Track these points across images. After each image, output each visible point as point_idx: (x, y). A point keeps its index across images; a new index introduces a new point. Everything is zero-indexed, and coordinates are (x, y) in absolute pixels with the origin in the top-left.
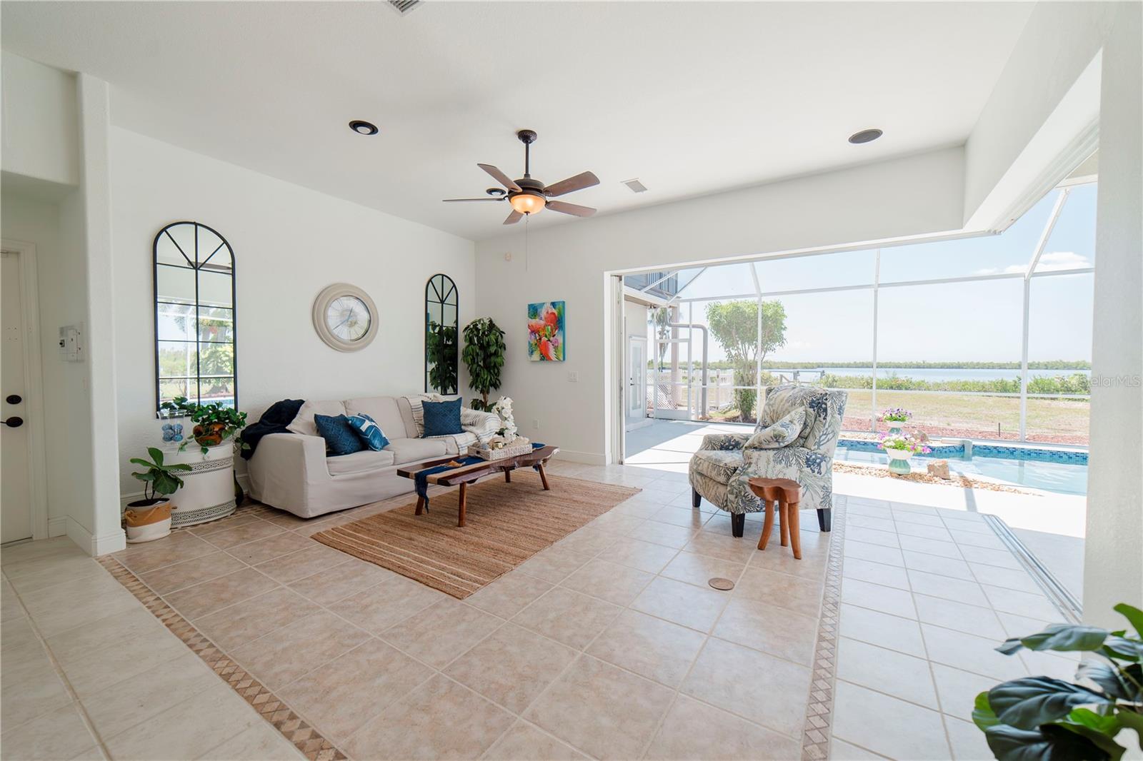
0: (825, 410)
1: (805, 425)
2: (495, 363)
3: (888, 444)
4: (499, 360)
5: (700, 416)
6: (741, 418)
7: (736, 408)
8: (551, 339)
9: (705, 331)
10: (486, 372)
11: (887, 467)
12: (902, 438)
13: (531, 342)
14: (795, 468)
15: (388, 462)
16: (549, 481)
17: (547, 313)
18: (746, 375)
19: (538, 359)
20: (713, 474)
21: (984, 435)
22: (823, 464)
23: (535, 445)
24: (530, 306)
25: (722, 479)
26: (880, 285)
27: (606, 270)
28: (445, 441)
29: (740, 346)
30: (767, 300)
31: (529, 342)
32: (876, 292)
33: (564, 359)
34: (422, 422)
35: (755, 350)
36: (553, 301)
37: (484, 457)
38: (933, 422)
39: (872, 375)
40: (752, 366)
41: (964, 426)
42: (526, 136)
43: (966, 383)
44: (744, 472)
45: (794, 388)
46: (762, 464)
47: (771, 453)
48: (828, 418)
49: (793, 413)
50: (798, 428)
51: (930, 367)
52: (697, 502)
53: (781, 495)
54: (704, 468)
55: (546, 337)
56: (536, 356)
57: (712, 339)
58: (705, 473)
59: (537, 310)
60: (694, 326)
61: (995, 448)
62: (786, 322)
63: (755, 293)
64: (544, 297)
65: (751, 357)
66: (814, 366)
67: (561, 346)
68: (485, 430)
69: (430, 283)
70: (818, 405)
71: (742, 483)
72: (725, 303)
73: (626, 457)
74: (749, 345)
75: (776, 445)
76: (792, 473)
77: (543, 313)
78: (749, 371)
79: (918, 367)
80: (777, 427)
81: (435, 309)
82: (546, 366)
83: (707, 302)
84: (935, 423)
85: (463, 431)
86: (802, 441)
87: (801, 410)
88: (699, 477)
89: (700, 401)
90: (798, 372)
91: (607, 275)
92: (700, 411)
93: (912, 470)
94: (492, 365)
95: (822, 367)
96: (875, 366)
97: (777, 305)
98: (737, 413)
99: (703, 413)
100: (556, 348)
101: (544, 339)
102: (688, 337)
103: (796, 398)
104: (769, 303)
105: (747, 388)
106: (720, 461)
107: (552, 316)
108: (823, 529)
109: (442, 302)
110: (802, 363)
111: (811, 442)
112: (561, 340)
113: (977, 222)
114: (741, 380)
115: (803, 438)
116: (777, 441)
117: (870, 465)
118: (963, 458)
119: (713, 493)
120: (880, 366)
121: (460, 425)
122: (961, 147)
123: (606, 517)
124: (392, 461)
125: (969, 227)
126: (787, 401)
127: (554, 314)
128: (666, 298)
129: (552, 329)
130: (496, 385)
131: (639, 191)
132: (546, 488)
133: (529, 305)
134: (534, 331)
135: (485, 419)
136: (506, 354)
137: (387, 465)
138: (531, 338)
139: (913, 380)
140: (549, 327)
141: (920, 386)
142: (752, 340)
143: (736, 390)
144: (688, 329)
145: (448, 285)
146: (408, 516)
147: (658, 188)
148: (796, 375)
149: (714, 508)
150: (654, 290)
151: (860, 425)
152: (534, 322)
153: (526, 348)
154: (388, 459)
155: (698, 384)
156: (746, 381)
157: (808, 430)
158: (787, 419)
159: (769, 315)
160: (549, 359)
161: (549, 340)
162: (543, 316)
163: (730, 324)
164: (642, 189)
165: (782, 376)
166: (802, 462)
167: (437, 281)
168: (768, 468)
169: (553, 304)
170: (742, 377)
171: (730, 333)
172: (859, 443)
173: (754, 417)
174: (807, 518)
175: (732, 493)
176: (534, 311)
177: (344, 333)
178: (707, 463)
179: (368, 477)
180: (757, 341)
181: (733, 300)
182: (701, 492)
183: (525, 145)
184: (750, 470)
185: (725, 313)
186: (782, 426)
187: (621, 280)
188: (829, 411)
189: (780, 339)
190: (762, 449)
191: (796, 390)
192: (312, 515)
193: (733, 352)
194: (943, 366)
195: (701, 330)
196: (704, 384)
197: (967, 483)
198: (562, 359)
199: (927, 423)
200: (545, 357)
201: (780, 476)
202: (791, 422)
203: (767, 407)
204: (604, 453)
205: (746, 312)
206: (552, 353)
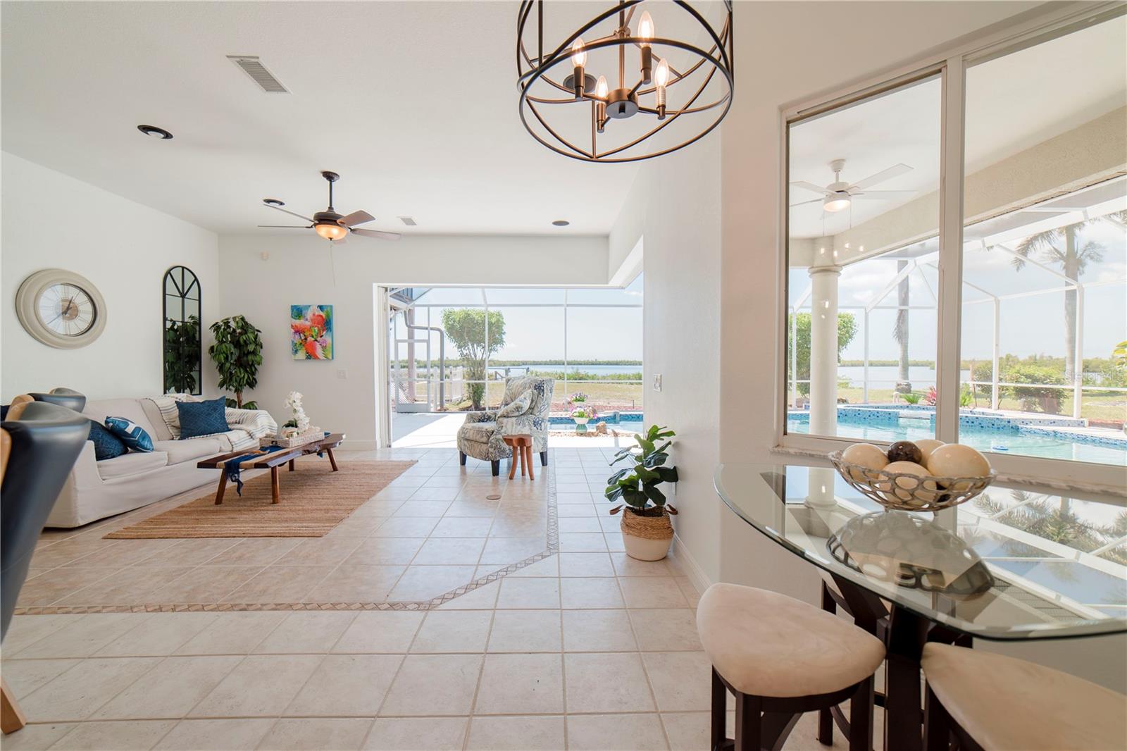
0: (543, 390)
1: (532, 401)
2: (253, 361)
3: (575, 414)
4: (257, 358)
5: (439, 408)
6: (473, 407)
7: (469, 398)
8: (319, 339)
9: (442, 333)
10: (242, 370)
11: (575, 431)
12: (582, 410)
13: (295, 342)
14: (527, 427)
15: (163, 462)
16: (337, 464)
17: (314, 315)
18: (476, 371)
19: (304, 358)
20: (478, 438)
21: (626, 409)
22: (543, 424)
23: (326, 434)
24: (293, 308)
25: (485, 439)
26: (568, 305)
27: (375, 282)
28: (218, 439)
29: (470, 347)
30: (492, 310)
31: (293, 342)
32: (565, 309)
33: (333, 358)
34: (177, 423)
35: (482, 350)
36: (321, 304)
37: (281, 445)
38: (600, 403)
39: (563, 371)
40: (481, 364)
41: (616, 404)
42: (330, 176)
43: (620, 375)
44: (499, 433)
45: (524, 378)
46: (509, 426)
47: (514, 419)
48: (545, 395)
49: (525, 393)
50: (529, 402)
51: (600, 364)
52: (463, 462)
53: (522, 443)
54: (470, 435)
55: (313, 337)
56: (302, 354)
57: (447, 340)
58: (471, 438)
59: (301, 311)
60: (432, 329)
61: (630, 415)
62: (505, 328)
63: (483, 303)
64: (311, 299)
65: (479, 356)
66: (521, 364)
67: (329, 347)
68: (257, 426)
69: (169, 275)
70: (539, 388)
71: (498, 440)
72: (457, 309)
73: (393, 441)
74: (478, 346)
75: (517, 414)
76: (525, 430)
77: (309, 314)
78: (478, 367)
79: (593, 364)
80: (517, 401)
81: (174, 303)
82: (312, 364)
83: (442, 308)
84: (601, 403)
85: (230, 430)
86: (530, 411)
87: (530, 391)
88: (466, 442)
89: (438, 396)
90: (509, 369)
91: (375, 285)
92: (438, 403)
93: (588, 431)
94: (250, 363)
95: (526, 364)
96: (566, 363)
97: (500, 315)
98: (470, 403)
99: (442, 405)
100: (324, 348)
101: (310, 339)
102: (427, 338)
103: (526, 384)
104: (492, 312)
105: (477, 382)
106: (482, 428)
107: (320, 318)
108: (543, 465)
109: (183, 296)
110: (510, 361)
111: (536, 410)
112: (329, 340)
113: (616, 281)
114: (473, 376)
115: (531, 409)
116: (518, 411)
117: (565, 431)
118: (615, 423)
119: (478, 450)
120: (569, 364)
121: (227, 424)
122: (606, 237)
123: (396, 482)
124: (166, 462)
125: (611, 284)
126: (521, 386)
127: (321, 316)
128: (406, 302)
129: (319, 330)
130: (252, 384)
131: (410, 225)
132: (335, 469)
133: (292, 306)
134: (298, 331)
135: (255, 416)
136: (263, 353)
137: (161, 466)
138: (294, 338)
139: (589, 374)
140: (316, 329)
141: (593, 378)
142: (480, 342)
143: (469, 384)
144: (427, 331)
145: (189, 279)
146: (211, 506)
147: (423, 225)
148: (507, 371)
149: (478, 461)
150: (398, 295)
151: (558, 407)
152: (298, 322)
153: (288, 348)
154: (163, 459)
155: (436, 381)
156: (477, 376)
157: (534, 403)
158: (522, 397)
159: (493, 322)
160: (316, 358)
161: (316, 340)
162: (309, 318)
163: (462, 327)
164: (413, 224)
165: (496, 373)
166: (531, 423)
167: (177, 274)
168: (513, 428)
169: (321, 307)
170: (474, 373)
171: (462, 335)
172: (557, 418)
173: (483, 406)
174: (536, 457)
175: (492, 447)
176: (298, 312)
177: (59, 326)
178: (472, 431)
179: (143, 479)
180: (484, 343)
181: (464, 308)
182: (466, 451)
183: (329, 182)
184: (502, 431)
185: (458, 319)
186: (520, 401)
187: (386, 290)
188: (545, 391)
189: (501, 342)
190: (508, 417)
191: (526, 379)
192: (82, 523)
193: (465, 352)
194: (608, 363)
195: (438, 333)
196: (442, 380)
197: (616, 435)
198: (331, 358)
199: (597, 404)
200: (311, 356)
201: (520, 433)
202: (525, 398)
203: (508, 392)
204: (375, 439)
205: (474, 318)
206: (319, 352)
